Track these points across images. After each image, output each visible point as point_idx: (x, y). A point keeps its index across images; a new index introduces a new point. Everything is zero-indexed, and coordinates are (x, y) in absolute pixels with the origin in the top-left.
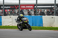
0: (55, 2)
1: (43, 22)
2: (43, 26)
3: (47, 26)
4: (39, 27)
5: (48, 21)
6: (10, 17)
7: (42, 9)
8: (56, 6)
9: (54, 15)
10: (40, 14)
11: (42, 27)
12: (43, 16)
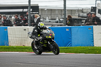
0: (29, 2)
1: (9, 38)
2: (8, 45)
3: (16, 45)
5: (17, 36)
7: (7, 16)
8: (31, 10)
9: (27, 25)
11: (8, 47)
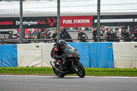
4: (105, 69)
6: (38, 47)
10: (108, 37)
12: (114, 43)
